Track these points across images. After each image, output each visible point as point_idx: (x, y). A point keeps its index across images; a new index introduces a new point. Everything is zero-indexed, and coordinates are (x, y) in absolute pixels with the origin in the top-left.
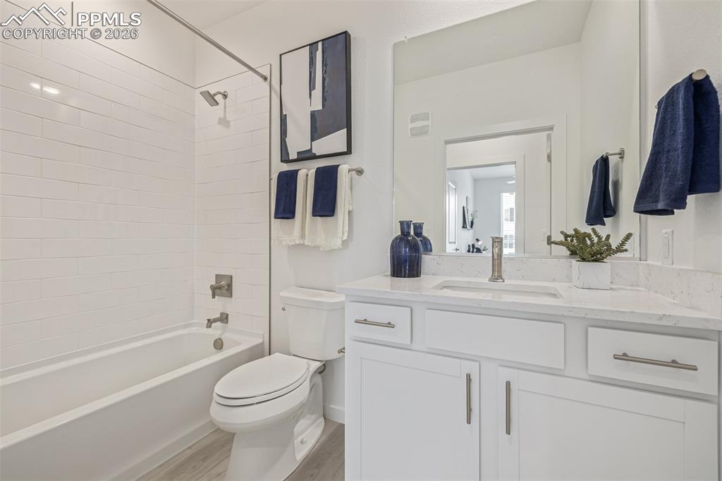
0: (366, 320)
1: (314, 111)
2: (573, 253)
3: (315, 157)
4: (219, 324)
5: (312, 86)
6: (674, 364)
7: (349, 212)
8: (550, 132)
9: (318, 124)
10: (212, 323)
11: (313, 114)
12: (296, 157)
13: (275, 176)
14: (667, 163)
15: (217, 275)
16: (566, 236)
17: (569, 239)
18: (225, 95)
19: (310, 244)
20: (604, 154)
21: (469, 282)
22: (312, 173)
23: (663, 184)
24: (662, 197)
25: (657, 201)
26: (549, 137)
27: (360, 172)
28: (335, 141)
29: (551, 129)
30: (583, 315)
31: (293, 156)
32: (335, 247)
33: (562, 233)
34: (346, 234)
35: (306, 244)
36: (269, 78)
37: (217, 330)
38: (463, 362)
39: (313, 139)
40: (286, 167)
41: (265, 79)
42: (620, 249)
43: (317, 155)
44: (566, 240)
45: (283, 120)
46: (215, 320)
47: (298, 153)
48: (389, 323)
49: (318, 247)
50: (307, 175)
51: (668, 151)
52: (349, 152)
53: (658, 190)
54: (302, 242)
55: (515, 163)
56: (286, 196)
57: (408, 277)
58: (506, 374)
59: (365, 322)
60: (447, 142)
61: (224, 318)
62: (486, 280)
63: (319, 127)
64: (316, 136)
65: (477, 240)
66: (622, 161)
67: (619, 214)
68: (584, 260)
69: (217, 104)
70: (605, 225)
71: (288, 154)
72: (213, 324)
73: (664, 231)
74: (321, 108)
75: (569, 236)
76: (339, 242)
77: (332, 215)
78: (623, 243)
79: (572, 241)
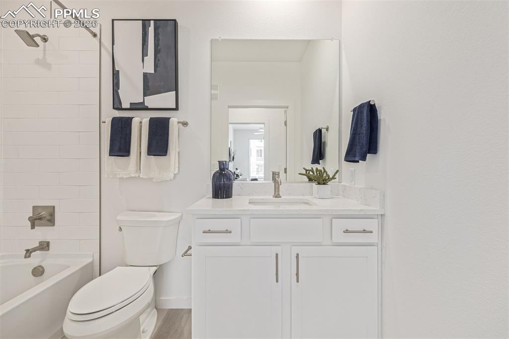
0: (209, 230)
1: (146, 73)
2: (310, 180)
3: (147, 109)
4: (38, 252)
5: (144, 53)
6: (364, 231)
7: (179, 153)
8: (287, 109)
9: (150, 84)
10: (31, 252)
11: (145, 75)
12: (128, 107)
13: (109, 121)
14: (359, 139)
15: (33, 207)
16: (306, 170)
17: (308, 172)
18: (45, 39)
19: (145, 177)
20: (320, 127)
21: (263, 199)
22: (146, 122)
23: (358, 149)
24: (358, 154)
25: (355, 156)
26: (285, 111)
27: (185, 124)
28: (165, 99)
29: (287, 108)
30: (331, 213)
31: (126, 105)
32: (168, 179)
33: (304, 168)
34: (177, 169)
35: (141, 177)
36: (98, 36)
37: (36, 259)
38: (273, 247)
39: (145, 95)
40: (118, 114)
41: (95, 35)
42: (333, 178)
43: (149, 107)
44: (306, 172)
45: (116, 75)
46: (35, 250)
47: (131, 103)
48: (227, 230)
49: (152, 179)
50: (140, 123)
51: (359, 134)
52: (177, 109)
53: (355, 151)
54: (137, 175)
55: (264, 124)
56: (121, 138)
57: (226, 198)
58: (295, 250)
59: (209, 232)
60: (230, 107)
61: (44, 246)
62: (271, 197)
63: (150, 86)
64: (148, 92)
65: (237, 169)
66: (328, 132)
67: (325, 160)
68: (319, 184)
69: (38, 46)
70: (319, 164)
71: (120, 103)
72: (33, 253)
73: (351, 169)
74: (153, 72)
75: (308, 170)
76: (172, 176)
77: (166, 155)
78: (335, 175)
79: (309, 173)
